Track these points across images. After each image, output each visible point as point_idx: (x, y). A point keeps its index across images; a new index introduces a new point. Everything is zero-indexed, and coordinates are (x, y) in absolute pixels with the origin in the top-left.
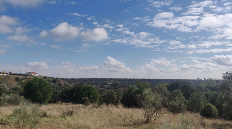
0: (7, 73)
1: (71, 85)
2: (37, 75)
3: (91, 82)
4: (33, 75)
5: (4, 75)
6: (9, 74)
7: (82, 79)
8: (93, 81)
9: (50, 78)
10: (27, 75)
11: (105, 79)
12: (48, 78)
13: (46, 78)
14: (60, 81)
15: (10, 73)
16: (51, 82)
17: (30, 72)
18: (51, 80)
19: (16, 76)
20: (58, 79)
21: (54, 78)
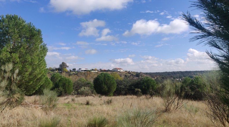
0: (98, 69)
1: (154, 79)
2: (122, 71)
3: (175, 75)
4: (119, 70)
5: (96, 71)
6: (100, 71)
7: (166, 72)
8: (177, 74)
9: (134, 72)
10: (114, 71)
11: (190, 72)
12: (132, 73)
13: (130, 73)
14: (143, 75)
15: (101, 69)
16: (135, 76)
17: (116, 68)
18: (135, 74)
19: (105, 72)
20: (141, 74)
21: (137, 72)
